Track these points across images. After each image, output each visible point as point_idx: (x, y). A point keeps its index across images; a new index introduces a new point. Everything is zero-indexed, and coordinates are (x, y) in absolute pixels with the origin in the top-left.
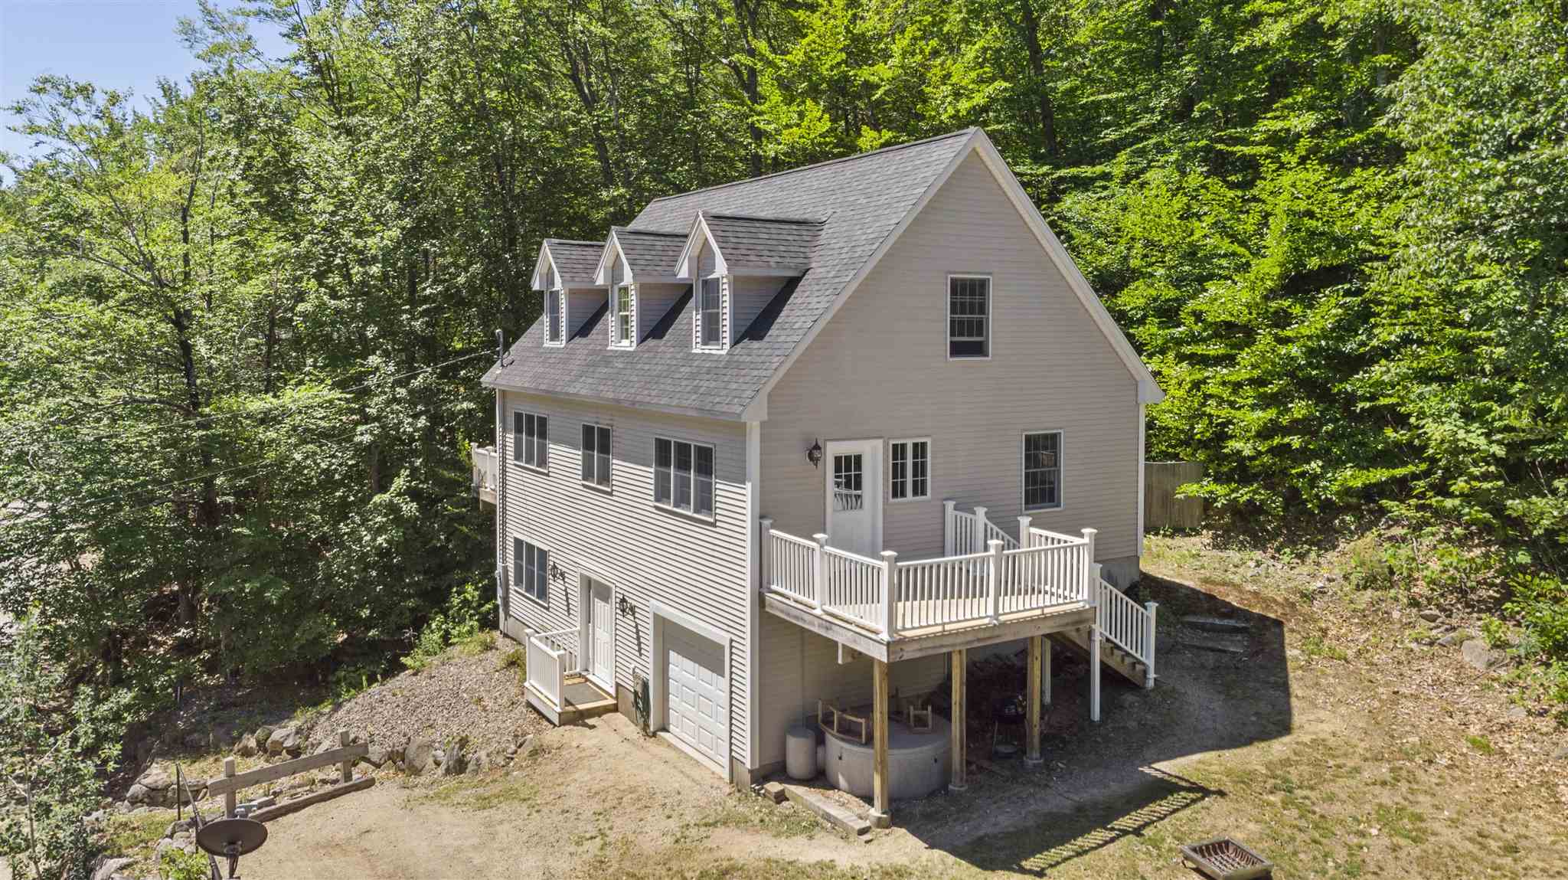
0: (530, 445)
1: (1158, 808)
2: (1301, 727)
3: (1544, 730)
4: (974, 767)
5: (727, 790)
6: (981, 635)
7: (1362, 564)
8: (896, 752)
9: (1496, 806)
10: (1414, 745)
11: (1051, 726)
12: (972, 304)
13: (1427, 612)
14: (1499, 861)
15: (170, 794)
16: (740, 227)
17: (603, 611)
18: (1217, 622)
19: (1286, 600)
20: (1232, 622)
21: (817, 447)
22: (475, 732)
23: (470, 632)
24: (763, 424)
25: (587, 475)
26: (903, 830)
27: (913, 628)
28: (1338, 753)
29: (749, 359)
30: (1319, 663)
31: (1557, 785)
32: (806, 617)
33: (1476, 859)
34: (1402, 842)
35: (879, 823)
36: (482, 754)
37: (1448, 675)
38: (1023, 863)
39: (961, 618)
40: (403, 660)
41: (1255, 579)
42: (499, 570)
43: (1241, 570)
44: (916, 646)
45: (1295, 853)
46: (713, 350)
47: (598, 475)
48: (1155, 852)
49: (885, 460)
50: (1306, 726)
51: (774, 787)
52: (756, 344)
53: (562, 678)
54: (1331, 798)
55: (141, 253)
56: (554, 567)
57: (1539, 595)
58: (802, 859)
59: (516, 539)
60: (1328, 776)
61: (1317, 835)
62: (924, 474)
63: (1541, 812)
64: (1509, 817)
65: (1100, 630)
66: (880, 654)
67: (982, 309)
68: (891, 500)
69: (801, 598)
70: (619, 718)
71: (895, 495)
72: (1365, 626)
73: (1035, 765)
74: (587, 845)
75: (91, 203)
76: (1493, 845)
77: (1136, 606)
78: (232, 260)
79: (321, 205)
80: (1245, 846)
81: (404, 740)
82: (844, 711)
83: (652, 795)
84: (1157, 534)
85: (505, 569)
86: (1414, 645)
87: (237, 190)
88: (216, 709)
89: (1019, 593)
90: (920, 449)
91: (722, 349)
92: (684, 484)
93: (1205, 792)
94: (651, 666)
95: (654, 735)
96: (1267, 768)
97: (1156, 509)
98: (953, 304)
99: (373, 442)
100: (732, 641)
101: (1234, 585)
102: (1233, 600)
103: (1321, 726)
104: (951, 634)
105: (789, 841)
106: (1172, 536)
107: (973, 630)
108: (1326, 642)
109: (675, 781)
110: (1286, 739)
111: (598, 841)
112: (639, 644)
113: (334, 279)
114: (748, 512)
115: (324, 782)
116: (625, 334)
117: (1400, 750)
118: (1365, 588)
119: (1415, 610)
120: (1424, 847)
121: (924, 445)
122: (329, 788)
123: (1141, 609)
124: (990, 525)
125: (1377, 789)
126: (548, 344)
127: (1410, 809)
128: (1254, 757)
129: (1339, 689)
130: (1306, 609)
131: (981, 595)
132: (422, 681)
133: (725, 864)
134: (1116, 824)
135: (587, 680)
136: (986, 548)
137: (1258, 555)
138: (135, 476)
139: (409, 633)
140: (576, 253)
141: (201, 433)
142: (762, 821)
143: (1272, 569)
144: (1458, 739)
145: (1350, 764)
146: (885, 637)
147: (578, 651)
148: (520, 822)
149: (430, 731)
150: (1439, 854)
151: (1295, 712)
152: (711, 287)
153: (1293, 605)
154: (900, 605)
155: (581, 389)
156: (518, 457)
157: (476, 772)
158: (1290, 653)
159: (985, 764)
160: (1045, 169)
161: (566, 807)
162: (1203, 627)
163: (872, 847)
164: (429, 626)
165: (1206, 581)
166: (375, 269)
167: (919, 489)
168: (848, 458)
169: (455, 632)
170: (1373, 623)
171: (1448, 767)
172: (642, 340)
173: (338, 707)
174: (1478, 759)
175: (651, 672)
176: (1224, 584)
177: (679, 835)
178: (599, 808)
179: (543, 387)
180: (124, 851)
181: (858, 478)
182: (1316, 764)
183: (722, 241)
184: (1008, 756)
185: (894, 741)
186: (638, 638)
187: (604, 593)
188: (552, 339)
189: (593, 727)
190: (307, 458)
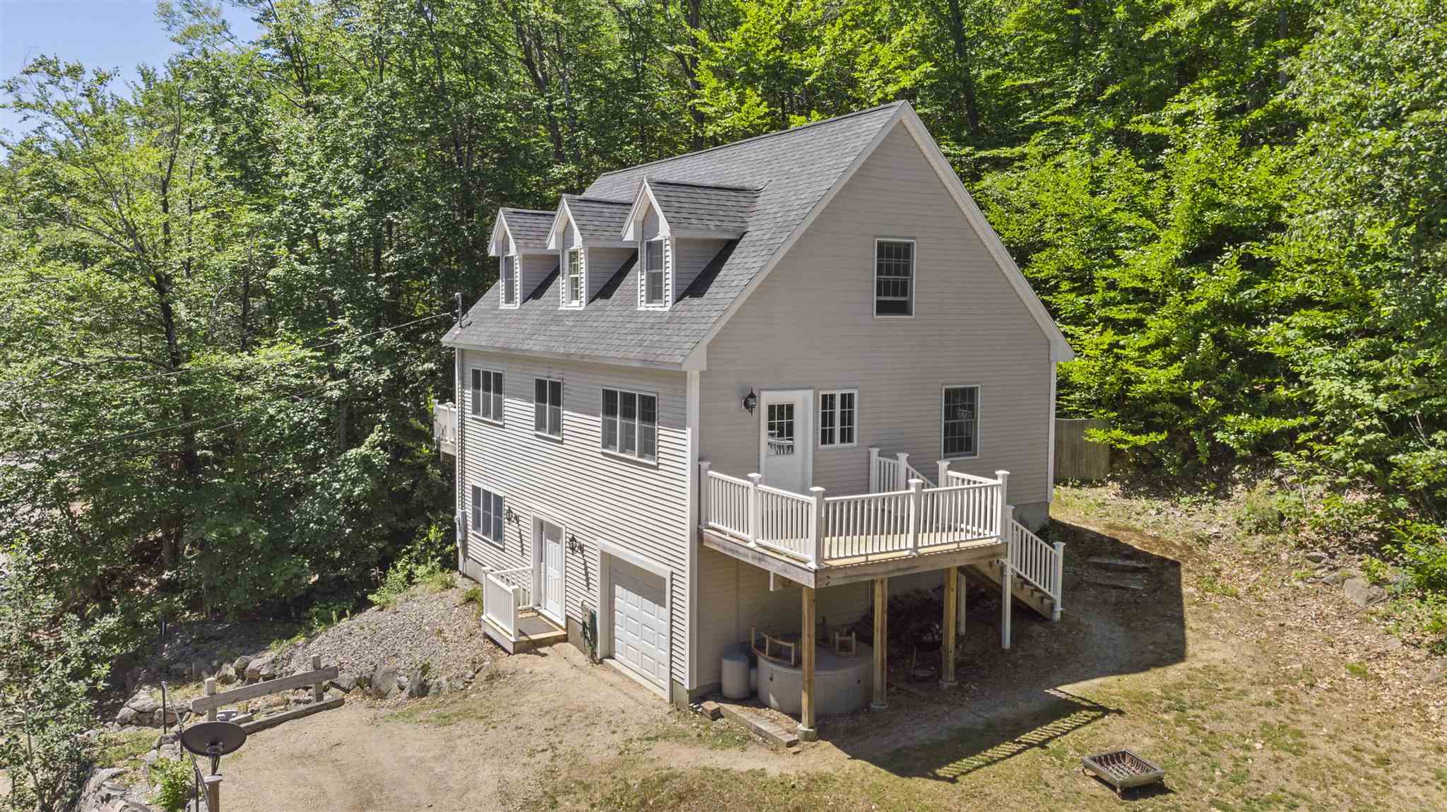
0: (487, 399)
1: (1061, 725)
2: (1195, 655)
3: (1418, 657)
4: (893, 689)
5: (667, 709)
6: (902, 566)
7: (1254, 510)
8: (822, 673)
9: (1371, 724)
10: (1297, 671)
11: (965, 654)
12: (897, 266)
13: (1314, 554)
14: (1371, 772)
15: (156, 717)
16: (681, 193)
17: (555, 550)
18: (1120, 562)
19: (1184, 543)
20: (1133, 563)
21: (752, 396)
22: (437, 660)
23: (431, 573)
24: (702, 374)
25: (540, 425)
26: (828, 743)
27: (839, 558)
28: (1228, 677)
29: (690, 314)
30: (1213, 599)
31: (1427, 706)
32: (742, 550)
33: (1350, 770)
34: (1283, 754)
35: (806, 737)
36: (443, 679)
37: (1331, 610)
38: (938, 771)
39: (883, 549)
40: (370, 597)
41: (1155, 526)
42: (458, 516)
43: (1143, 518)
44: (841, 574)
45: (1186, 764)
46: (656, 307)
47: (550, 425)
48: (1058, 762)
49: (815, 410)
50: (1199, 654)
51: (710, 705)
52: (696, 301)
53: (517, 612)
54: (1219, 717)
55: (124, 220)
56: (510, 511)
57: (1416, 538)
58: (735, 768)
59: (474, 487)
60: (1218, 696)
61: (1206, 749)
62: (851, 423)
63: (1412, 730)
64: (1382, 734)
65: (1011, 566)
66: (809, 581)
67: (907, 271)
68: (821, 446)
69: (736, 532)
70: (568, 647)
71: (824, 442)
72: (1256, 567)
73: (949, 688)
74: (539, 756)
75: (77, 174)
76: (1367, 758)
77: (1045, 545)
78: (209, 229)
79: (291, 178)
80: (1141, 757)
81: (371, 668)
82: (775, 637)
83: (599, 715)
84: (1065, 485)
85: (464, 514)
86: (1299, 584)
87: (212, 164)
88: (198, 641)
89: (937, 530)
90: (847, 400)
91: (665, 306)
92: (629, 431)
93: (1106, 711)
94: (598, 599)
95: (601, 662)
96: (1163, 691)
97: (1066, 462)
98: (880, 266)
99: (341, 397)
100: (672, 573)
101: (1136, 531)
102: (1135, 543)
103: (1212, 654)
104: (873, 564)
105: (724, 753)
106: (1079, 487)
107: (894, 560)
108: (1219, 581)
109: (621, 701)
110: (1181, 666)
111: (549, 754)
112: (587, 580)
113: (304, 246)
114: (688, 455)
115: (298, 702)
116: (575, 295)
117: (1285, 675)
118: (1257, 532)
119: (1302, 552)
120: (1303, 759)
121: (851, 396)
122: (302, 707)
123: (1050, 548)
124: (911, 469)
125: (1262, 710)
126: (504, 307)
127: (1293, 727)
128: (1150, 681)
129: (1230, 622)
130: (1202, 551)
131: (902, 532)
132: (386, 616)
133: (665, 772)
134: (1023, 738)
135: (539, 614)
136: (907, 487)
137: (1159, 504)
138: (121, 429)
139: (375, 572)
140: (530, 221)
141: (181, 389)
142: (699, 735)
143: (1171, 517)
144: (1337, 666)
145: (1238, 687)
146: (813, 565)
147: (531, 588)
148: (477, 737)
149: (395, 660)
150: (1316, 765)
151: (1190, 642)
152: (655, 249)
153: (1190, 548)
154: (827, 540)
155: (535, 346)
156: (476, 411)
157: (437, 695)
158: (1186, 590)
159: (905, 686)
160: (968, 149)
161: (519, 724)
162: (1107, 568)
163: (800, 757)
164: (395, 567)
165: (1110, 526)
166: (342, 237)
167: (847, 436)
168: (780, 407)
169: (418, 572)
170: (1263, 565)
171: (1328, 690)
172: (591, 300)
173: (310, 638)
174: (1356, 683)
175: (598, 604)
176: (1127, 529)
177: (623, 747)
178: (551, 724)
179: (498, 345)
180: (114, 762)
181: (790, 426)
182: (1208, 687)
183: (665, 206)
184: (925, 680)
185: (820, 664)
186: (587, 574)
187: (555, 534)
188: (507, 302)
189: (545, 655)
190: (280, 412)
